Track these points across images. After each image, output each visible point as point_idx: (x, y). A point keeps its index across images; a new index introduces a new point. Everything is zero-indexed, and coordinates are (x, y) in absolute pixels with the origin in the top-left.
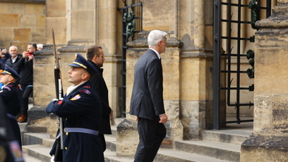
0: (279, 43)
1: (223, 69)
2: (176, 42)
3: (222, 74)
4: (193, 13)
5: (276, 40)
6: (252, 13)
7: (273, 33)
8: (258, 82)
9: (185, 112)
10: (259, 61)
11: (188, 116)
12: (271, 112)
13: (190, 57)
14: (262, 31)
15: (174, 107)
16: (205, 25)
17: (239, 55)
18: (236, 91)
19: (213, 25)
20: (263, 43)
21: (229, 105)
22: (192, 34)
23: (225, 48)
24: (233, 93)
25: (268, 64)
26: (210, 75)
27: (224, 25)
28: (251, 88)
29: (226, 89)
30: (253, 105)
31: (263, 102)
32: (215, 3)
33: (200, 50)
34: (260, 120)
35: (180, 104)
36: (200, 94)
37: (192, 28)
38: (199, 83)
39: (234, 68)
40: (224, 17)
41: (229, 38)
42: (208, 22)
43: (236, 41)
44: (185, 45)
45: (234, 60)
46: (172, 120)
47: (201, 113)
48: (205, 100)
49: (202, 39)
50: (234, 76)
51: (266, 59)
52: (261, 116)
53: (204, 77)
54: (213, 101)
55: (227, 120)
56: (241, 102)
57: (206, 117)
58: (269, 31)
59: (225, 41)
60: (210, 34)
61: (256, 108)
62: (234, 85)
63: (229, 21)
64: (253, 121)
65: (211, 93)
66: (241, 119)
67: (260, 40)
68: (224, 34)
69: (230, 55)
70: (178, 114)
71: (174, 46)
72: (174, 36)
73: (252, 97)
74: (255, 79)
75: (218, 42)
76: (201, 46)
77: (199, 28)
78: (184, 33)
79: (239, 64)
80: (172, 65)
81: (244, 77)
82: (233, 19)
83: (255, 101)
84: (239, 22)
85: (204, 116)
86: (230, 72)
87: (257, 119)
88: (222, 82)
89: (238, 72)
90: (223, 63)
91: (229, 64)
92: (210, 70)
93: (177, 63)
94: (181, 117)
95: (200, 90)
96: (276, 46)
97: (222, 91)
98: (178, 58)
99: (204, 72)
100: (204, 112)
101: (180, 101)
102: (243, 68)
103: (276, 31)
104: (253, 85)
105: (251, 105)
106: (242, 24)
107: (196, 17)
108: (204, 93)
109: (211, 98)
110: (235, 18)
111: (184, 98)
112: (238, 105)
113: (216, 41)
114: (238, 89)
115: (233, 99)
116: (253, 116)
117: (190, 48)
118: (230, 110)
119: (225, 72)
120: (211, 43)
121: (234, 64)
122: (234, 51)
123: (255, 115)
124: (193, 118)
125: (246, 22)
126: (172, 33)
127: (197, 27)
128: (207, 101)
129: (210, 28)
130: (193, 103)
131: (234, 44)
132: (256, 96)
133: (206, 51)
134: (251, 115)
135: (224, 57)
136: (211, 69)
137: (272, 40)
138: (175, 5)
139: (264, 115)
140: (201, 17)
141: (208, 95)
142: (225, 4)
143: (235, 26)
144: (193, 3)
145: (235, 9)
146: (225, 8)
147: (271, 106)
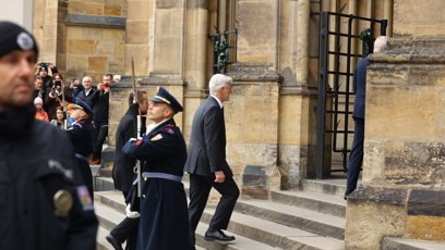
0: (394, 81)
1: (328, 109)
2: (275, 76)
3: (328, 115)
4: (296, 43)
5: (390, 76)
6: (364, 45)
7: (387, 69)
9: (284, 158)
10: (371, 101)
11: (287, 162)
12: (383, 160)
13: (291, 94)
14: (375, 66)
15: (271, 151)
16: (310, 57)
17: (347, 94)
18: (343, 134)
19: (318, 57)
20: (376, 80)
21: (335, 151)
22: (294, 67)
23: (332, 84)
24: (340, 137)
25: (382, 105)
26: (314, 115)
27: (332, 58)
29: (331, 132)
31: (374, 148)
32: (322, 32)
33: (303, 86)
34: (370, 169)
35: (278, 148)
36: (302, 138)
37: (294, 60)
38: (301, 124)
39: (341, 108)
40: (332, 48)
41: (337, 73)
42: (313, 54)
43: (345, 77)
44: (286, 79)
45: (342, 99)
46: (268, 167)
47: (303, 159)
48: (306, 143)
49: (306, 73)
50: (341, 117)
51: (379, 98)
52: (371, 164)
53: (307, 118)
54: (316, 146)
55: (332, 169)
56: (349, 147)
57: (308, 165)
58: (383, 66)
59: (332, 77)
60: (315, 68)
62: (341, 127)
63: (338, 53)
65: (315, 136)
67: (372, 76)
68: (331, 68)
69: (337, 93)
70: (275, 160)
71: (273, 81)
72: (273, 69)
75: (324, 78)
76: (304, 82)
77: (302, 60)
78: (284, 66)
79: (347, 104)
80: (270, 102)
82: (341, 51)
84: (349, 55)
85: (305, 163)
86: (337, 112)
87: (366, 168)
88: (328, 124)
89: (347, 113)
90: (329, 102)
91: (337, 103)
92: (313, 110)
93: (276, 101)
94: (279, 163)
95: (301, 132)
96: (391, 84)
97: (327, 134)
98: (277, 94)
99: (307, 112)
100: (306, 159)
101: (278, 145)
103: (391, 66)
106: (352, 58)
107: (299, 47)
108: (306, 136)
109: (314, 142)
110: (344, 50)
111: (283, 142)
112: (345, 151)
113: (322, 76)
114: (346, 132)
115: (340, 144)
117: (291, 84)
118: (336, 156)
119: (331, 112)
120: (316, 79)
121: (341, 103)
122: (342, 88)
124: (293, 165)
125: (356, 56)
126: (271, 65)
127: (300, 59)
128: (309, 145)
129: (315, 61)
130: (293, 147)
131: (343, 80)
133: (309, 88)
135: (330, 95)
136: (315, 109)
137: (386, 76)
138: (275, 33)
139: (375, 163)
140: (305, 48)
141: (310, 139)
142: (333, 33)
143: (344, 60)
144: (296, 31)
145: (344, 40)
146: (332, 38)
147: (383, 153)
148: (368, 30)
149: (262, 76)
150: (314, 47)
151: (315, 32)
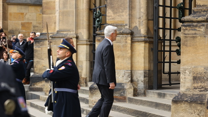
0: (197, 32)
1: (160, 49)
2: (128, 31)
3: (159, 53)
4: (140, 12)
5: (195, 30)
6: (179, 12)
7: (193, 25)
8: (183, 58)
9: (135, 78)
10: (184, 44)
11: (136, 80)
12: (192, 78)
13: (138, 42)
14: (186, 24)
15: (127, 74)
16: (148, 20)
17: (170, 40)
18: (168, 64)
19: (153, 20)
20: (187, 32)
21: (164, 73)
22: (140, 26)
23: (161, 35)
24: (167, 65)
25: (190, 46)
26: (151, 53)
27: (161, 20)
28: (179, 62)
29: (162, 62)
30: (180, 73)
31: (187, 71)
32: (155, 5)
33: (144, 37)
34: (184, 83)
35: (131, 72)
36: (145, 66)
37: (139, 22)
38: (144, 58)
39: (167, 49)
40: (161, 14)
41: (164, 29)
42: (150, 18)
43: (169, 31)
44: (135, 33)
45: (167, 43)
46: (126, 83)
47: (145, 78)
48: (148, 69)
49: (146, 29)
50: (167, 54)
51: (188, 42)
52: (185, 81)
53: (147, 55)
54: (153, 71)
55: (163, 84)
56: (172, 71)
57: (148, 81)
58: (191, 24)
59: (161, 31)
60: (151, 26)
61: (182, 76)
62: (167, 60)
63: (164, 17)
64: (179, 84)
65: (152, 65)
66: (172, 83)
67: (184, 30)
68: (161, 26)
69: (164, 40)
70: (130, 79)
71: (127, 34)
72: (128, 27)
73: (179, 68)
74: (181, 56)
75: (157, 31)
76: (145, 34)
77: (144, 22)
78: (134, 25)
79: (170, 46)
80: (126, 46)
81: (174, 55)
82: (166, 16)
83: (181, 70)
84: (171, 18)
85: (147, 80)
86: (164, 51)
87: (182, 82)
88: (159, 58)
89: (170, 51)
90: (160, 45)
91: (164, 46)
92: (151, 50)
93: (129, 45)
94: (132, 81)
95: (144, 63)
96: (195, 34)
97: (159, 64)
98: (130, 42)
99: (147, 51)
100: (147, 78)
101: (131, 71)
102: (173, 49)
103: (195, 24)
104: (180, 60)
105: (179, 73)
106: (172, 20)
107: (142, 14)
108: (147, 65)
109: (152, 68)
110: (168, 15)
111: (134, 69)
112: (170, 73)
113: (155, 31)
114: (170, 62)
115: (167, 69)
116: (180, 81)
117: (138, 35)
118: (165, 76)
119: (161, 51)
120: (152, 32)
121: (167, 46)
122: (167, 37)
123: (181, 80)
124: (140, 82)
125: (175, 18)
126: (126, 25)
127: (143, 21)
128: (149, 70)
129: (151, 22)
130: (140, 72)
131: (168, 32)
132: (182, 67)
133: (148, 38)
134: (178, 80)
135: (160, 41)
136: (152, 49)
137: (192, 30)
138: (128, 7)
139: (187, 80)
140: (146, 14)
141: (150, 67)
142: (161, 6)
143: (168, 21)
144: (140, 5)
145: (168, 10)
146: (161, 9)
147: (191, 74)
148: (182, 3)
149: (121, 31)
150: (151, 14)
151: (151, 5)
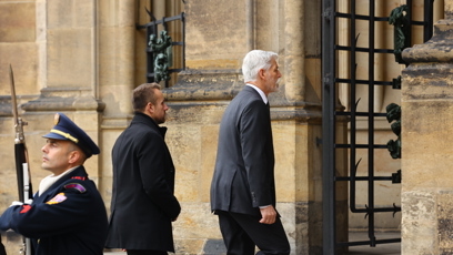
0: (448, 91)
1: (340, 141)
3: (340, 151)
4: (282, 34)
5: (442, 84)
6: (396, 33)
7: (436, 71)
8: (409, 165)
10: (410, 127)
12: (436, 223)
14: (415, 68)
16: (306, 56)
17: (371, 115)
18: (366, 182)
19: (320, 56)
20: (418, 91)
21: (354, 210)
23: (344, 100)
24: (362, 187)
25: (429, 132)
26: (316, 152)
27: (343, 56)
28: (396, 178)
29: (346, 179)
30: (399, 209)
31: (420, 205)
32: (325, 14)
33: (296, 105)
34: (413, 239)
36: (297, 190)
38: (296, 168)
39: (362, 139)
40: (343, 40)
41: (353, 82)
42: (311, 51)
43: (366, 87)
45: (362, 123)
47: (301, 226)
48: (306, 199)
49: (301, 83)
50: (362, 155)
51: (424, 121)
52: (415, 232)
53: (304, 157)
54: (322, 204)
55: (350, 240)
56: (377, 203)
57: (309, 235)
58: (429, 67)
59: (344, 88)
60: (315, 73)
61: (405, 217)
62: (362, 171)
63: (353, 49)
64: (399, 240)
65: (319, 187)
66: (378, 237)
67: (411, 85)
68: (343, 73)
69: (353, 114)
73: (399, 195)
74: (403, 159)
75: (331, 89)
76: (299, 98)
77: (294, 62)
79: (371, 131)
81: (382, 156)
82: (359, 45)
83: (404, 202)
84: (371, 51)
85: (305, 232)
86: (354, 146)
87: (407, 237)
88: (340, 166)
89: (371, 147)
90: (340, 129)
91: (354, 131)
92: (315, 143)
95: (297, 181)
96: (443, 96)
97: (339, 184)
99: (304, 148)
100: (306, 225)
102: (380, 139)
103: (442, 67)
104: (399, 172)
105: (397, 209)
106: (376, 55)
107: (288, 41)
108: (305, 188)
109: (319, 197)
110: (363, 42)
112: (371, 210)
113: (327, 87)
114: (371, 179)
115: (361, 198)
116: (399, 232)
117: (278, 102)
118: (356, 219)
119: (345, 146)
120: (318, 92)
121: (361, 130)
122: (362, 106)
123: (405, 230)
125: (384, 51)
127: (290, 61)
128: (310, 203)
129: (315, 63)
131: (363, 92)
132: (405, 193)
133: (307, 108)
134: (396, 229)
135: (342, 117)
136: (319, 142)
137: (434, 84)
138: (247, 19)
139: (421, 230)
140: (298, 41)
141: (312, 192)
142: (343, 15)
143: (363, 58)
144: (282, 14)
145: (363, 26)
146: (343, 23)
147: (434, 212)
148: (404, 8)
149: (229, 90)
150: (313, 39)
151: (313, 15)
